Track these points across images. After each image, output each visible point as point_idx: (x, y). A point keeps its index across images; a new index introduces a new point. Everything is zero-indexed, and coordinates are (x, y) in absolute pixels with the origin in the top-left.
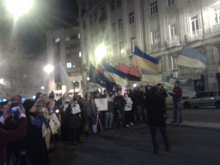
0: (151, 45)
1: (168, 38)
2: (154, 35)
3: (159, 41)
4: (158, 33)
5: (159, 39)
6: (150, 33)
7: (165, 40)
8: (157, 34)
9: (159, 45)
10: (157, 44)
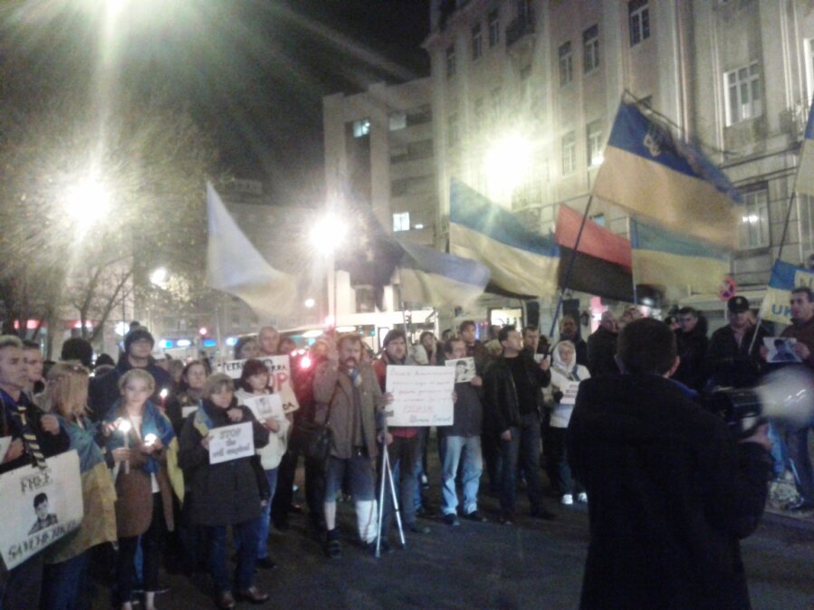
0: (725, 129)
1: (799, 96)
2: (738, 83)
3: (758, 113)
4: (756, 76)
5: (758, 104)
6: (718, 77)
7: (788, 106)
8: (749, 80)
9: (760, 128)
10: (750, 126)
